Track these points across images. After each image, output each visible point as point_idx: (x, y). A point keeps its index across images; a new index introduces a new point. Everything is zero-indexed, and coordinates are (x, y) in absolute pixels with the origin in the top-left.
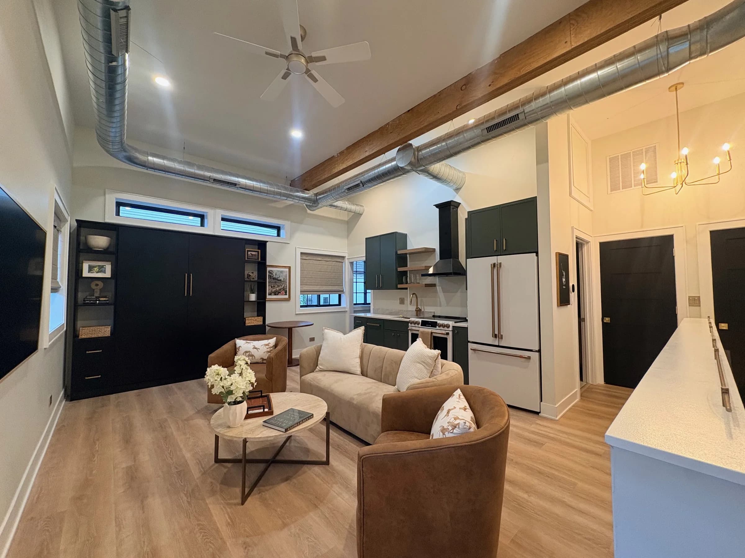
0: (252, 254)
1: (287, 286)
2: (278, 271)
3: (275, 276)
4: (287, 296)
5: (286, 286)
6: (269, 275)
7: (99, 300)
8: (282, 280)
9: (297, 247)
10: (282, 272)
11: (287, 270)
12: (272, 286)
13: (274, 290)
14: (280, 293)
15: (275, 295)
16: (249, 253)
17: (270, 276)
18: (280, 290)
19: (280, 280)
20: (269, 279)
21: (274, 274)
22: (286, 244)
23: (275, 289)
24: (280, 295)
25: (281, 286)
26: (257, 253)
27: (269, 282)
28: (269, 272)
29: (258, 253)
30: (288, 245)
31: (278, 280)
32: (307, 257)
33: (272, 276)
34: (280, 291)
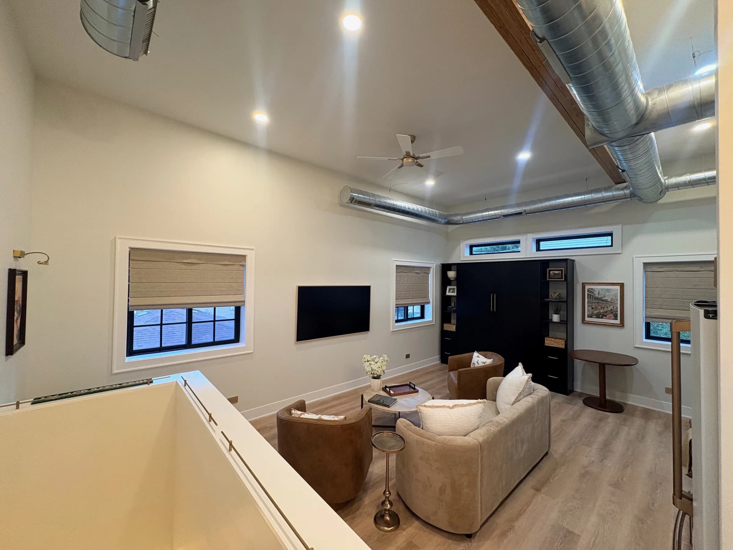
0: (554, 273)
1: (617, 308)
2: (602, 289)
3: (597, 296)
4: (618, 322)
5: (615, 308)
6: (588, 294)
7: (453, 309)
8: (609, 300)
9: (634, 256)
10: (608, 290)
11: (618, 287)
12: (593, 307)
13: (596, 312)
14: (606, 316)
15: (599, 318)
16: (551, 272)
17: (590, 295)
18: (606, 312)
19: (606, 301)
20: (588, 298)
21: (596, 293)
22: (618, 255)
23: (598, 311)
24: (605, 318)
25: (608, 307)
26: (560, 272)
27: (588, 302)
28: (588, 290)
29: (562, 273)
30: (621, 255)
31: (603, 300)
32: (662, 268)
33: (593, 296)
34: (606, 314)
